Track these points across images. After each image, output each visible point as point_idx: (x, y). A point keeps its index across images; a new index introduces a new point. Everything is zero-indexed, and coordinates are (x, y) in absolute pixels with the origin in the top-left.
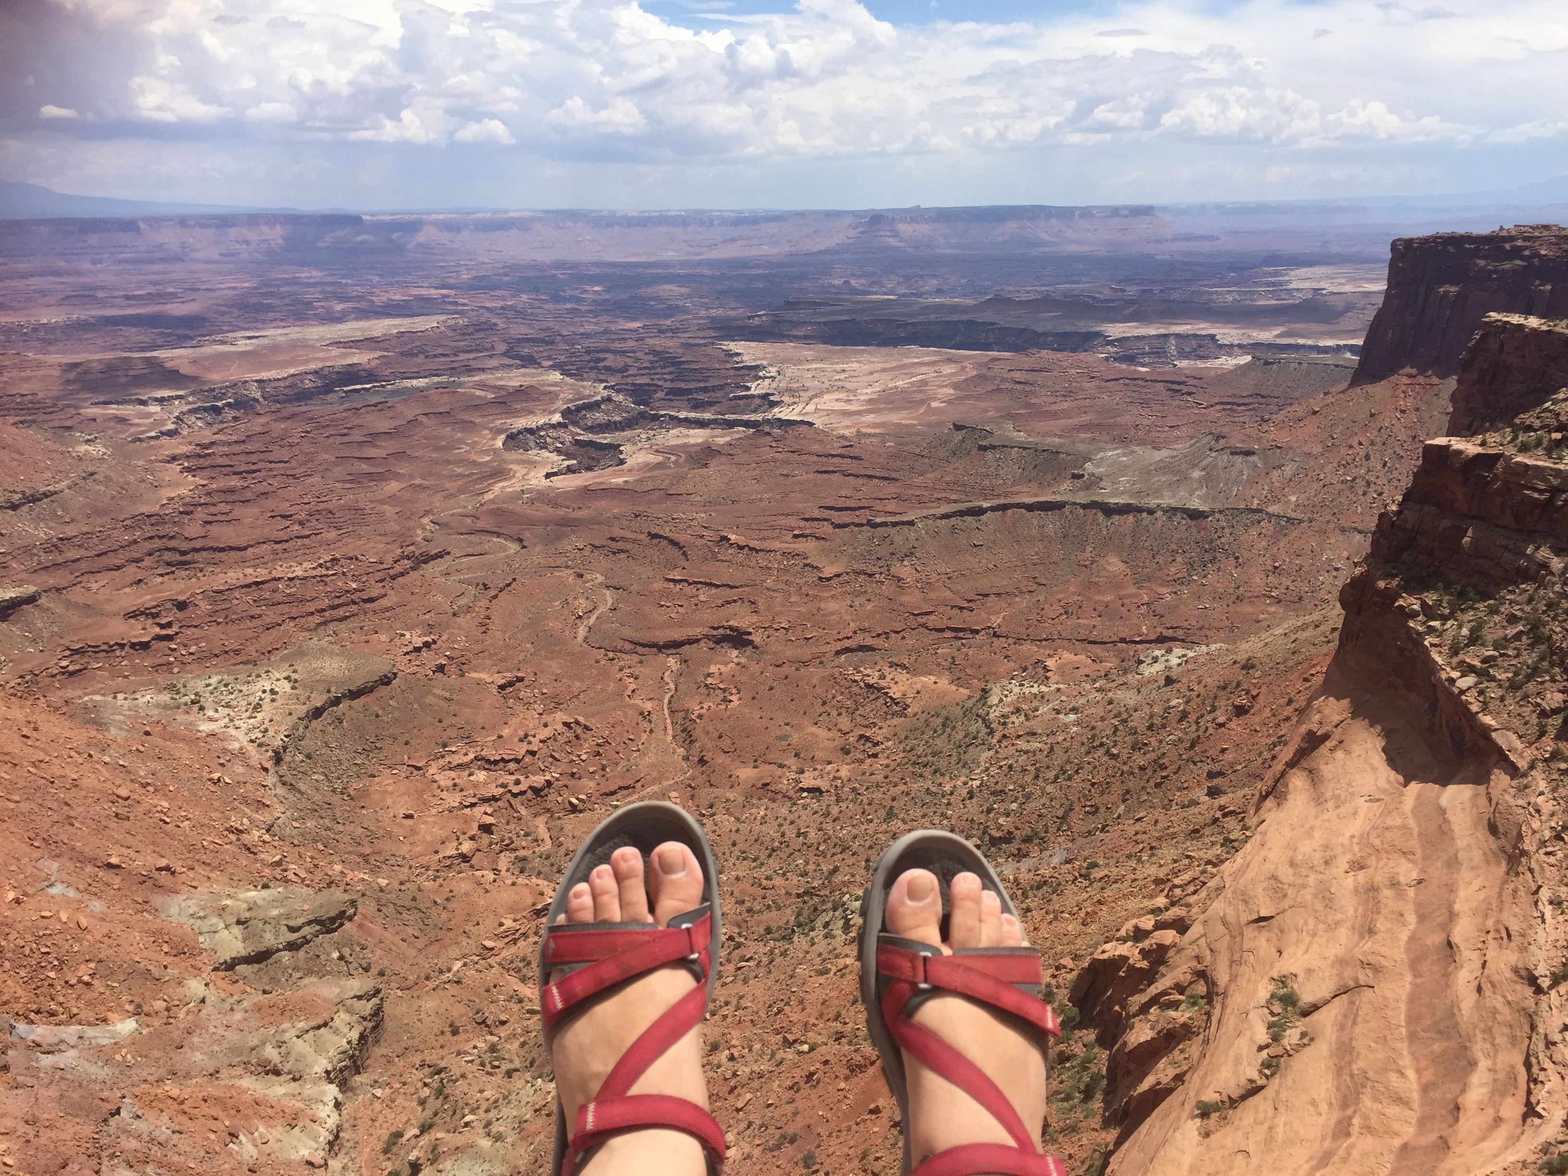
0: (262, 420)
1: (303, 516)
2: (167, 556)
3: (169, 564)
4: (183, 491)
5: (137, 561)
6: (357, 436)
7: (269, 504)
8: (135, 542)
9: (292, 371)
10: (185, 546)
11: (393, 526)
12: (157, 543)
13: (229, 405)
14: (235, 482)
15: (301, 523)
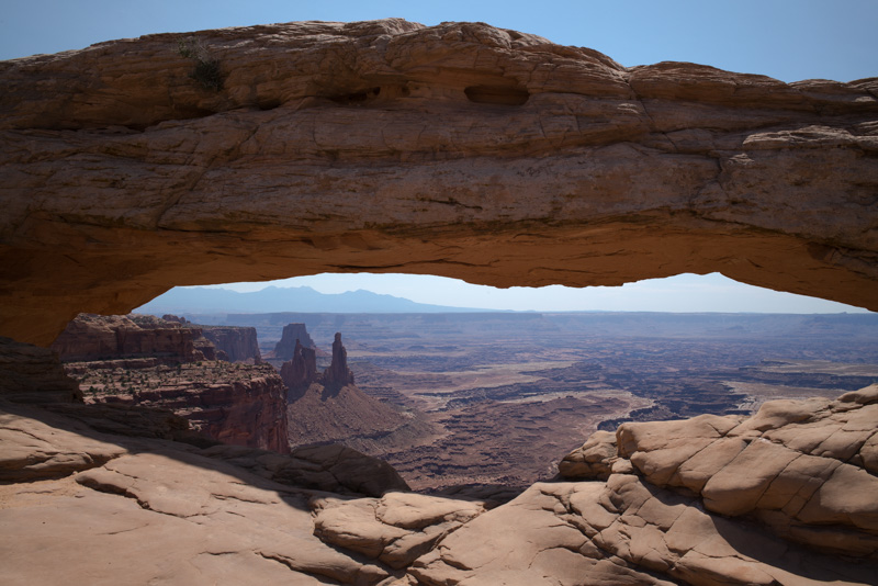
0: (484, 407)
1: (495, 454)
2: (433, 467)
3: (432, 471)
4: (443, 437)
5: (420, 468)
6: (526, 418)
7: (481, 447)
8: (419, 459)
9: (501, 384)
10: (440, 463)
11: (538, 464)
12: (429, 461)
13: (471, 399)
14: (466, 434)
15: (494, 458)
